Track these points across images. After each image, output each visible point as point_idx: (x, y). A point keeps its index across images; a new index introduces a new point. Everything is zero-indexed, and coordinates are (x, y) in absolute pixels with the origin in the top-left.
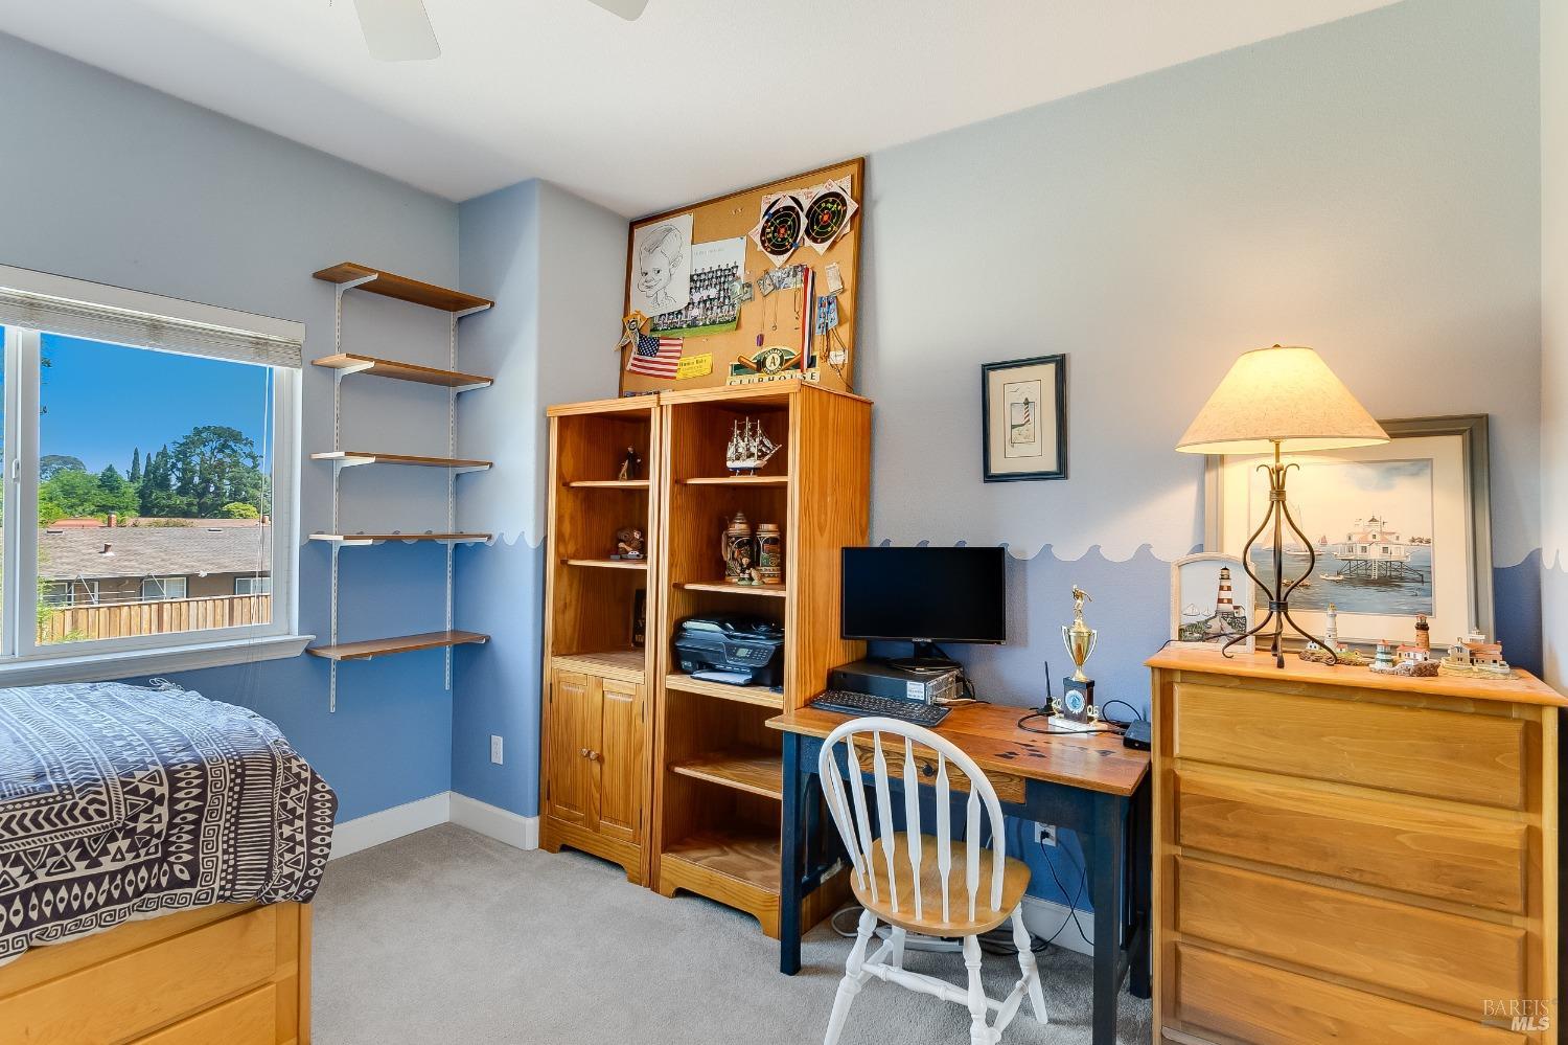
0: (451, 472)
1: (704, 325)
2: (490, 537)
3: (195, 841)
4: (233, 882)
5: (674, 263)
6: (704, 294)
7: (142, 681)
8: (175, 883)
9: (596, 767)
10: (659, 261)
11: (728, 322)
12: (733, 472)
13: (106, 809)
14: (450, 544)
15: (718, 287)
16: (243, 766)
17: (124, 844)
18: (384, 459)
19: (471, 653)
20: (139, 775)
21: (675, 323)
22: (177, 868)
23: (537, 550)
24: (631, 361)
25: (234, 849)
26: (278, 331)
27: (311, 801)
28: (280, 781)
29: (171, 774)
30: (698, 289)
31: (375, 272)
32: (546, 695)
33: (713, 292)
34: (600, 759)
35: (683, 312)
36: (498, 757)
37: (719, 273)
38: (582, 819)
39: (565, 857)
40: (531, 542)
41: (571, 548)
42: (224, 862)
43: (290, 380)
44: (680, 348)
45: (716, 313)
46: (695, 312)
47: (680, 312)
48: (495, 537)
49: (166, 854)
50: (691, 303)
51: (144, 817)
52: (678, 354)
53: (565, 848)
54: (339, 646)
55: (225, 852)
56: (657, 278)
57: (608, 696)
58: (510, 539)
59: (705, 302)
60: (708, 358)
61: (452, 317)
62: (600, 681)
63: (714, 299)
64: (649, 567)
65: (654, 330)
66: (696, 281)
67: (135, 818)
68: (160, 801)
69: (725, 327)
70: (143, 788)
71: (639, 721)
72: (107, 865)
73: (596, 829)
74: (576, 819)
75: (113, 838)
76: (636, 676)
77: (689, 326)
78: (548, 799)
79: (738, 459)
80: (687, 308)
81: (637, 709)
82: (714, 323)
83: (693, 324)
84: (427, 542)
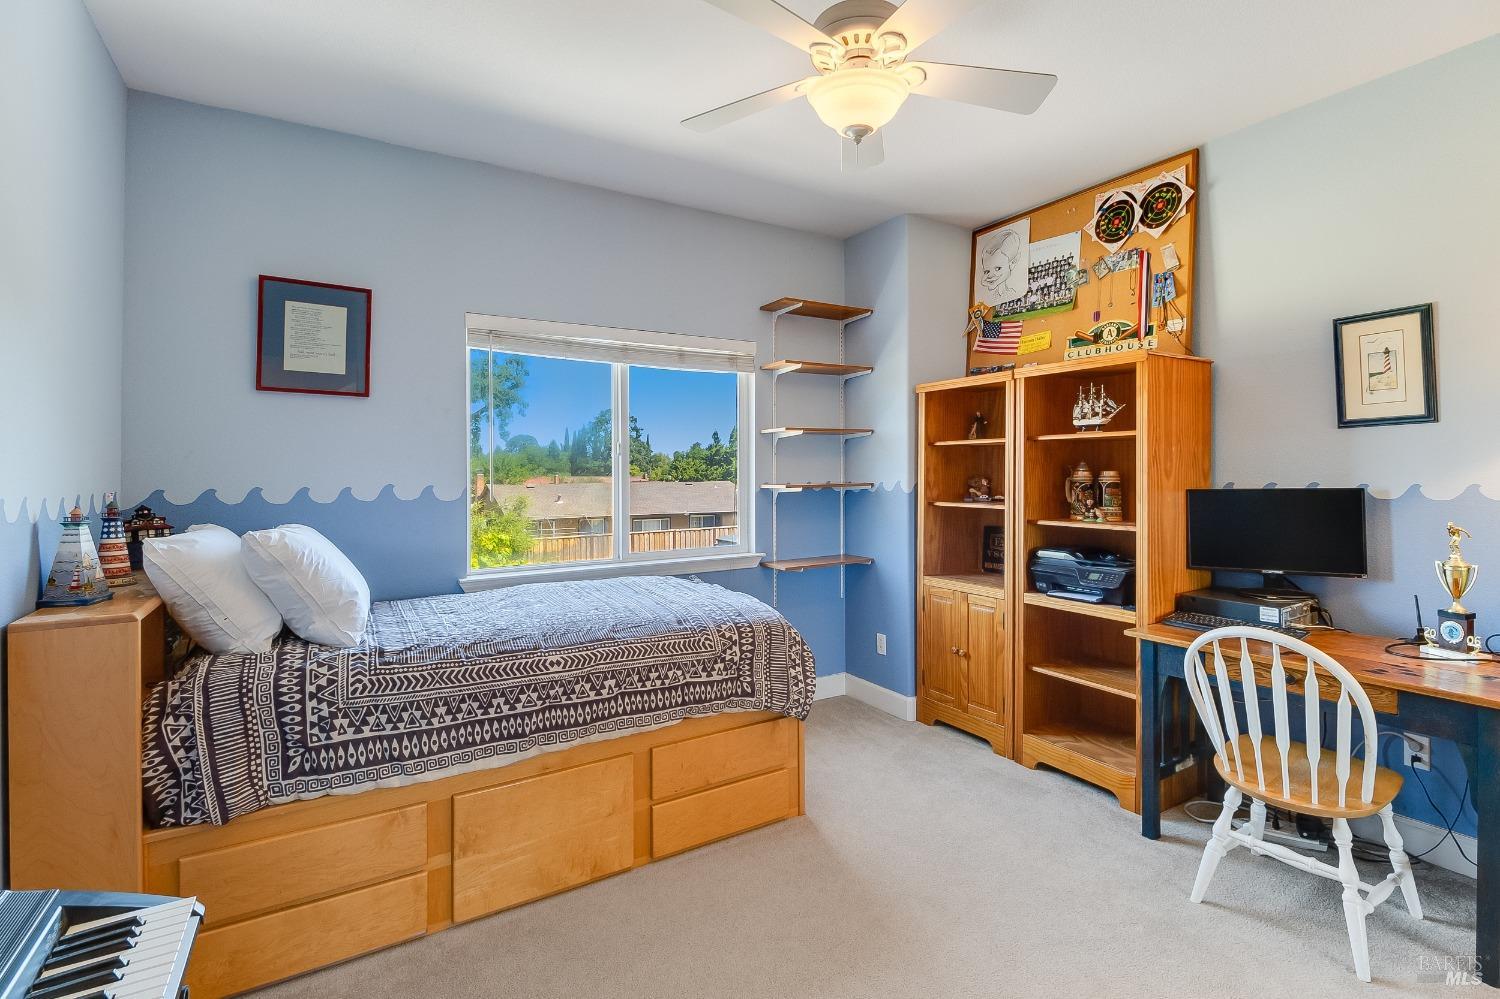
0: (842, 438)
1: (1043, 308)
2: (872, 485)
3: (751, 670)
4: (770, 698)
5: (1013, 260)
6: (1042, 283)
8: (745, 694)
9: (964, 663)
10: (999, 259)
11: (1065, 304)
12: (1080, 429)
13: (712, 644)
14: (842, 491)
15: (1054, 276)
16: (770, 628)
17: (722, 666)
18: (808, 431)
19: (860, 572)
20: (724, 627)
21: (1015, 310)
22: (745, 685)
23: (910, 494)
24: (977, 343)
25: (769, 677)
26: (742, 349)
27: (803, 657)
28: (787, 643)
29: (738, 628)
30: (1035, 279)
31: (800, 301)
32: (920, 606)
33: (1050, 281)
34: (967, 656)
35: (1023, 300)
36: (882, 649)
37: (1055, 264)
38: (953, 702)
39: (938, 729)
40: (906, 488)
41: (935, 493)
42: (766, 685)
43: (748, 381)
44: (1020, 329)
45: (1053, 297)
46: (1033, 299)
47: (1019, 300)
48: (877, 485)
49: (740, 676)
50: (1030, 291)
51: (729, 652)
52: (1019, 334)
53: (938, 723)
54: (778, 561)
55: (766, 680)
56: (998, 273)
57: (972, 607)
58: (889, 487)
59: (1042, 289)
60: (1047, 336)
61: (841, 324)
62: (966, 596)
63: (1051, 286)
64: (1007, 507)
65: (995, 316)
66: (1034, 273)
67: (724, 652)
68: (735, 643)
69: (1064, 308)
70: (727, 635)
71: (1000, 629)
72: (715, 677)
73: (965, 710)
74: (946, 701)
75: (716, 662)
76: (999, 593)
77: (1028, 310)
78: (924, 683)
79: (1084, 417)
80: (1025, 296)
81: (998, 618)
82: (1051, 306)
83: (1032, 308)
84: (828, 488)
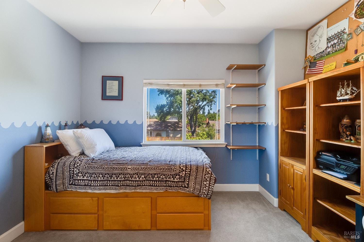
0: (257, 107)
1: (332, 53)
2: (265, 123)
3: (189, 180)
4: (194, 190)
5: (321, 37)
6: (332, 43)
7: (196, 148)
8: (185, 187)
9: (292, 191)
10: (316, 38)
11: (342, 49)
12: (340, 101)
13: (176, 170)
14: (257, 125)
15: (338, 39)
16: (198, 168)
17: (178, 177)
19: (263, 151)
20: (182, 165)
21: (322, 56)
22: (186, 184)
23: (276, 127)
24: (307, 71)
25: (195, 183)
27: (210, 178)
28: (204, 172)
29: (186, 166)
30: (330, 42)
31: (236, 65)
32: (280, 167)
33: (336, 41)
34: (293, 189)
35: (325, 51)
36: (268, 179)
37: (338, 34)
38: (289, 204)
39: (284, 212)
40: (274, 125)
41: (286, 127)
42: (193, 186)
44: (324, 63)
45: (337, 47)
46: (329, 50)
47: (323, 51)
48: (267, 123)
49: (184, 181)
50: (328, 47)
52: (323, 65)
53: (284, 210)
54: (232, 146)
55: (193, 184)
56: (315, 43)
57: (295, 171)
58: (270, 124)
59: (333, 45)
60: (334, 64)
61: (257, 70)
62: (293, 166)
63: (336, 43)
64: (307, 133)
65: (315, 60)
66: (329, 40)
67: (180, 173)
68: (184, 171)
69: (341, 51)
70: (182, 168)
71: (304, 181)
72: (176, 180)
73: (293, 209)
74: (287, 203)
75: (177, 175)
76: (304, 167)
77: (327, 55)
78: (280, 195)
79: (341, 96)
80: (326, 49)
81: (304, 177)
82: (336, 51)
83: (329, 53)
84: (252, 124)
